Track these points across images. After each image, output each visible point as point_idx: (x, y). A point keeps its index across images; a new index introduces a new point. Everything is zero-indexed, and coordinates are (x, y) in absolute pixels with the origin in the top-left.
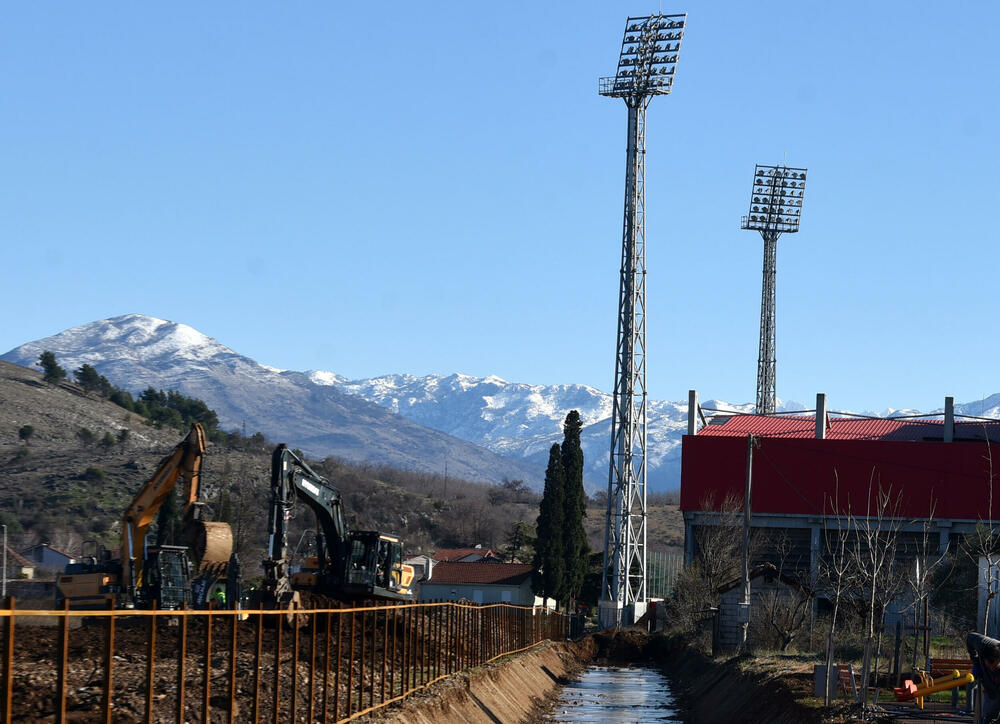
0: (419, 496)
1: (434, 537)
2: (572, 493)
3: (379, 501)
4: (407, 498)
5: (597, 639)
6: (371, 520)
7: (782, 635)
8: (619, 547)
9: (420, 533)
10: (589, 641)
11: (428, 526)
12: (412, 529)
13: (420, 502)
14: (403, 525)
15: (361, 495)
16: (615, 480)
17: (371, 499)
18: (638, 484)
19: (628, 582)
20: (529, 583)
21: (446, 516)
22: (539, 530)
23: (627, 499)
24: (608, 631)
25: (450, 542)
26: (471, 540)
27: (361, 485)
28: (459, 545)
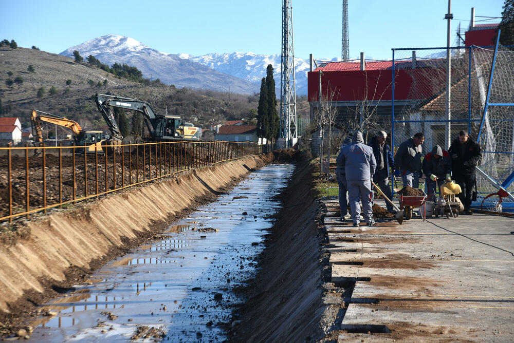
0: (219, 101)
1: (226, 117)
2: (271, 96)
3: (204, 103)
4: (214, 102)
5: (274, 153)
6: (201, 111)
7: (336, 148)
8: (285, 117)
9: (220, 115)
10: (271, 154)
11: (223, 112)
12: (217, 114)
13: (220, 103)
14: (213, 112)
15: (197, 101)
16: (283, 91)
17: (201, 103)
18: (292, 92)
19: (290, 131)
20: (256, 133)
21: (230, 108)
22: (259, 112)
23: (288, 99)
24: (278, 150)
25: (232, 118)
26: (240, 117)
27: (197, 98)
28: (235, 119)
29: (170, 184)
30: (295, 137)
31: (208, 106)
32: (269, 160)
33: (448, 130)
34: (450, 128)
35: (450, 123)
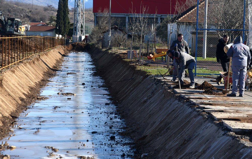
0: (25, 9)
1: (30, 20)
2: (65, 8)
3: (15, 10)
4: (22, 9)
5: (72, 45)
6: (13, 15)
7: (119, 43)
8: (77, 22)
9: (26, 18)
10: (70, 45)
11: (28, 17)
12: (24, 18)
13: (26, 10)
14: (22, 16)
15: (10, 9)
16: (76, 5)
17: (13, 10)
18: (82, 6)
19: (80, 31)
20: (55, 31)
21: (32, 14)
22: (57, 18)
23: (79, 10)
24: (75, 43)
25: (34, 21)
26: (39, 20)
27: (10, 6)
28: (36, 22)
29: (30, 63)
30: (83, 35)
31: (18, 12)
32: (69, 49)
33: (205, 35)
34: (206, 33)
35: (206, 30)
